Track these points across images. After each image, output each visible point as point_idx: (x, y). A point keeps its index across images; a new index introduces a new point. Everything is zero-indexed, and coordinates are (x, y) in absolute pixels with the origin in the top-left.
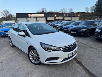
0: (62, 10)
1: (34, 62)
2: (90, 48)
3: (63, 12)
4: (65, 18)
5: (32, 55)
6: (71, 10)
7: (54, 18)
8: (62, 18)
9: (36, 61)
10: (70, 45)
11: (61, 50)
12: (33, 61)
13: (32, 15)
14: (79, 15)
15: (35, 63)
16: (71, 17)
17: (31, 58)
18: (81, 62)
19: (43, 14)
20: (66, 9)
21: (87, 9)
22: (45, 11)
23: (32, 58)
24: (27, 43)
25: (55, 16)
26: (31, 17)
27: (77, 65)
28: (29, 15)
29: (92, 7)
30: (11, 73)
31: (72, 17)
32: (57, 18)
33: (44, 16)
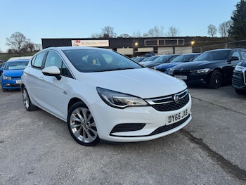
0: (151, 32)
1: (83, 139)
2: (224, 111)
3: (155, 36)
4: (159, 49)
5: (77, 123)
6: (173, 30)
7: (132, 49)
8: (151, 50)
9: (87, 137)
10: (173, 95)
11: (149, 105)
12: (80, 138)
13: (81, 44)
14: (193, 43)
15: (86, 141)
16: (174, 47)
17: (74, 130)
18: (201, 139)
19: (107, 41)
20: (160, 30)
21: (212, 29)
22: (112, 33)
23: (78, 128)
24: (65, 93)
25: (134, 45)
27: (192, 145)
29: (223, 25)
30: (22, 164)
31: (176, 48)
32: (140, 50)
33: (108, 45)
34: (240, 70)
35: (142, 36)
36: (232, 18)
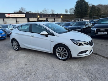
0: (43, 11)
3: (45, 13)
4: (48, 19)
6: (52, 11)
7: (36, 19)
8: (45, 19)
9: (63, 57)
11: (89, 44)
13: (11, 16)
14: (62, 17)
15: (62, 59)
18: (97, 53)
20: (47, 10)
21: (66, 11)
22: (25, 11)
25: (37, 17)
26: (9, 18)
28: (7, 15)
29: (70, 9)
31: (55, 19)
32: (40, 19)
33: (25, 17)
34: (94, 29)
35: (39, 13)
36: (75, 7)
